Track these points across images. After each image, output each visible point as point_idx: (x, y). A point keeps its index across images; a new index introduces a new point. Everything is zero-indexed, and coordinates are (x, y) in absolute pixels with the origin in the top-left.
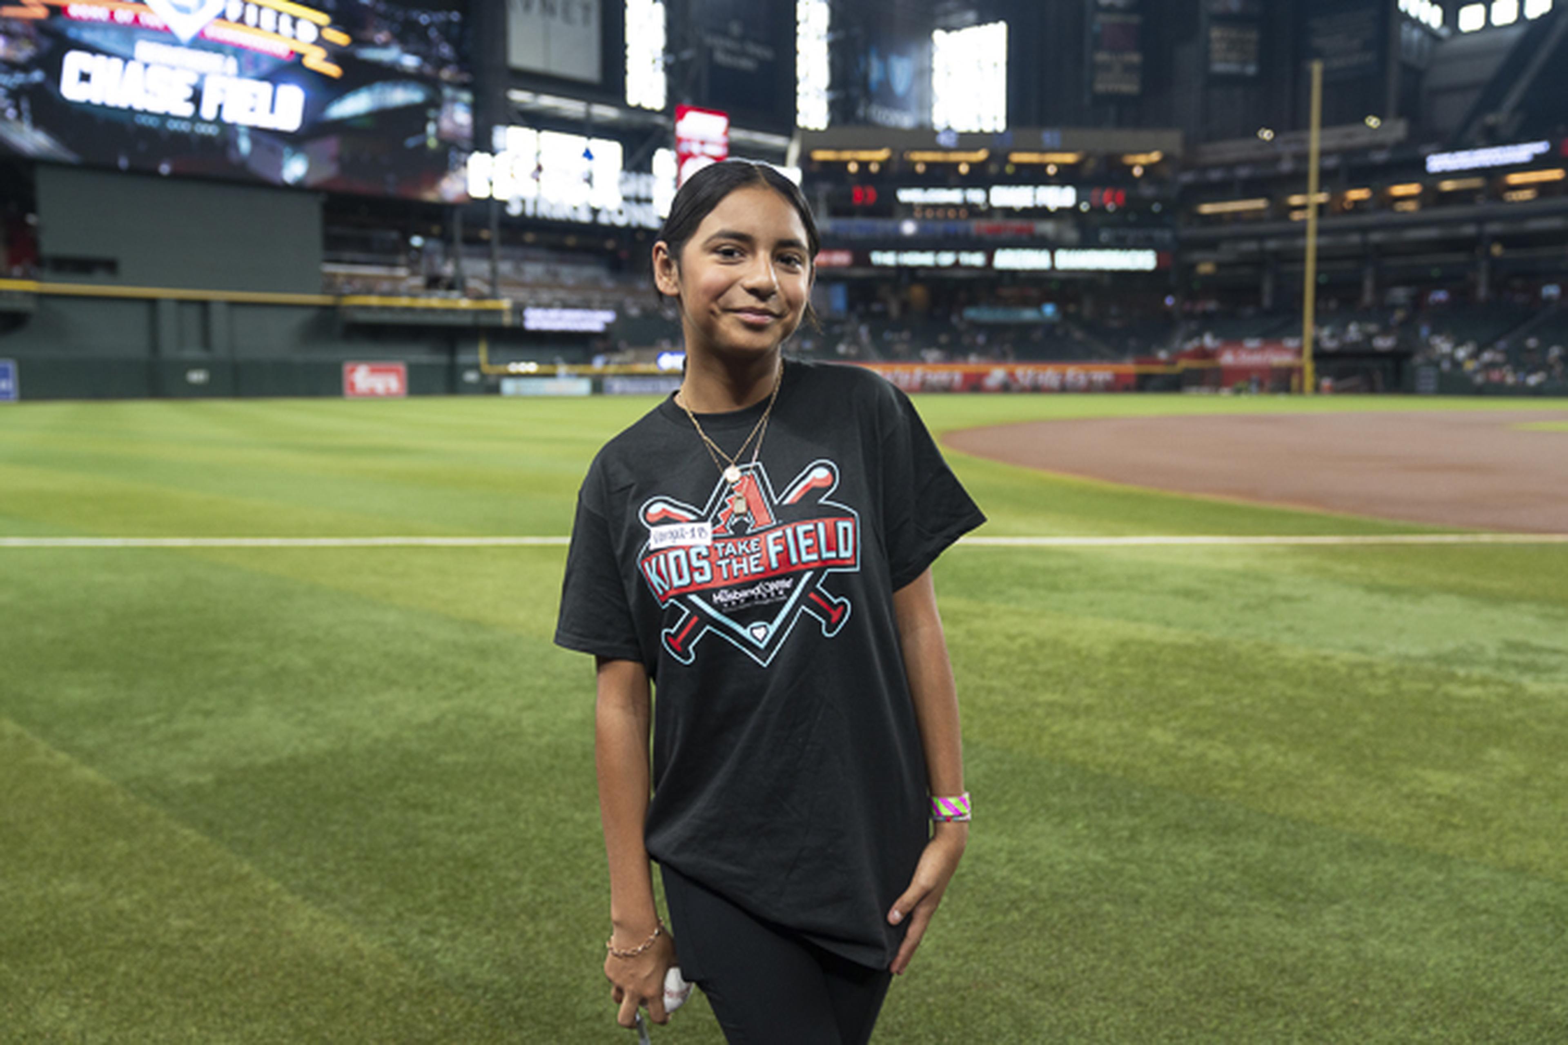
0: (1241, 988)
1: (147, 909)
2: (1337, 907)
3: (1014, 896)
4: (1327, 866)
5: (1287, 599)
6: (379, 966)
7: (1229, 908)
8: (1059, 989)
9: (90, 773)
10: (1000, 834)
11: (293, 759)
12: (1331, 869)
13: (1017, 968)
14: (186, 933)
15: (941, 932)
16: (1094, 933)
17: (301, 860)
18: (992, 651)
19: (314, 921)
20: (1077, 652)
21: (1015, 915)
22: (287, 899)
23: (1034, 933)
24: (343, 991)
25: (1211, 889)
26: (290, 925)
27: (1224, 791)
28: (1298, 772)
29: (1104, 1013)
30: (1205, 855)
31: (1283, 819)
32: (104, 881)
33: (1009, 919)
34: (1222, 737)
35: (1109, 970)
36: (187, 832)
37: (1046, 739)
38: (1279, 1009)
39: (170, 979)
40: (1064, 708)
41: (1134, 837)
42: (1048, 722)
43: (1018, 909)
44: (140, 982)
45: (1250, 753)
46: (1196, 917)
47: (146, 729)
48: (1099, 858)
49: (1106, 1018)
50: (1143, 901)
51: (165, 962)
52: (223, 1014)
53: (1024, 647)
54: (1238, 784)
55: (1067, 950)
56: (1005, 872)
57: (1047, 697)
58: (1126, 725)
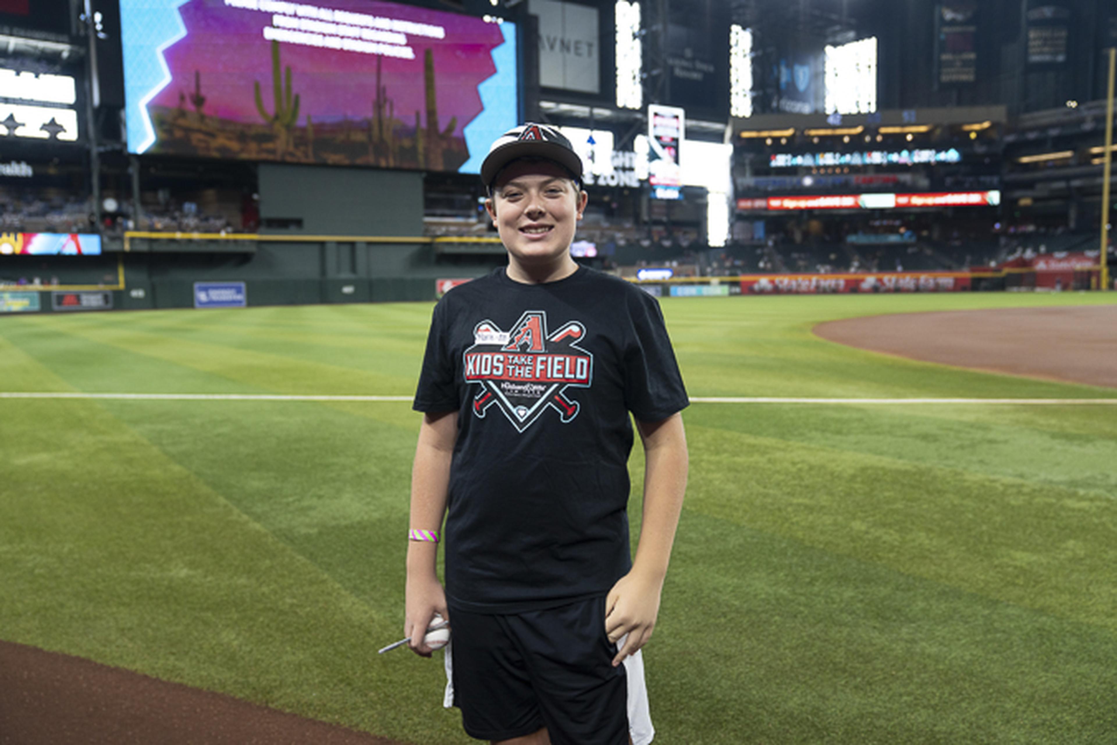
0: (831, 661)
1: (276, 593)
2: (913, 625)
3: (726, 609)
4: (919, 603)
5: (991, 442)
6: (381, 626)
7: (849, 622)
8: (728, 658)
9: (258, 526)
10: (733, 577)
11: (359, 523)
12: (921, 604)
13: (711, 646)
14: (292, 605)
15: (678, 626)
16: (762, 631)
17: (353, 574)
18: (778, 472)
19: (354, 604)
20: (832, 474)
21: (723, 620)
22: (343, 592)
23: (729, 629)
24: (361, 637)
25: (842, 611)
26: (342, 605)
27: (880, 558)
28: (933, 549)
29: (747, 670)
30: (849, 593)
31: (909, 576)
32: (258, 579)
33: (718, 621)
34: (897, 528)
35: (761, 649)
36: (300, 557)
37: (787, 525)
38: (846, 674)
39: (282, 625)
40: (806, 507)
41: (811, 583)
42: (792, 515)
43: (725, 617)
44: (268, 626)
45: (909, 537)
46: (826, 626)
47: (288, 504)
48: (786, 593)
49: (747, 673)
50: (799, 616)
51: (281, 618)
52: (303, 643)
53: (800, 470)
54: (892, 555)
55: (743, 638)
56: (727, 597)
57: (801, 500)
58: (840, 519)
